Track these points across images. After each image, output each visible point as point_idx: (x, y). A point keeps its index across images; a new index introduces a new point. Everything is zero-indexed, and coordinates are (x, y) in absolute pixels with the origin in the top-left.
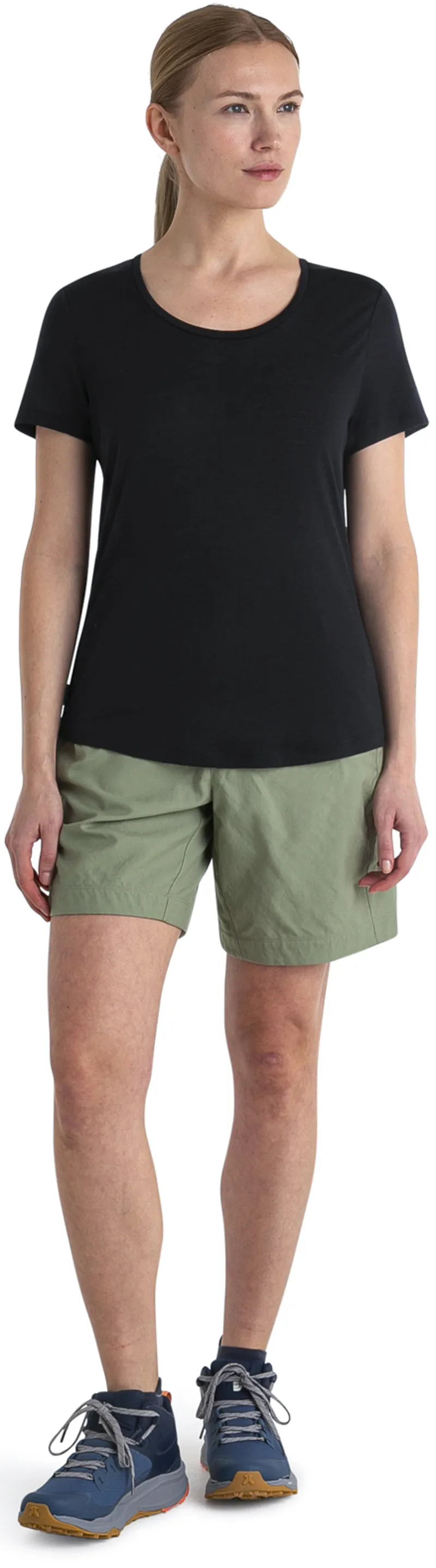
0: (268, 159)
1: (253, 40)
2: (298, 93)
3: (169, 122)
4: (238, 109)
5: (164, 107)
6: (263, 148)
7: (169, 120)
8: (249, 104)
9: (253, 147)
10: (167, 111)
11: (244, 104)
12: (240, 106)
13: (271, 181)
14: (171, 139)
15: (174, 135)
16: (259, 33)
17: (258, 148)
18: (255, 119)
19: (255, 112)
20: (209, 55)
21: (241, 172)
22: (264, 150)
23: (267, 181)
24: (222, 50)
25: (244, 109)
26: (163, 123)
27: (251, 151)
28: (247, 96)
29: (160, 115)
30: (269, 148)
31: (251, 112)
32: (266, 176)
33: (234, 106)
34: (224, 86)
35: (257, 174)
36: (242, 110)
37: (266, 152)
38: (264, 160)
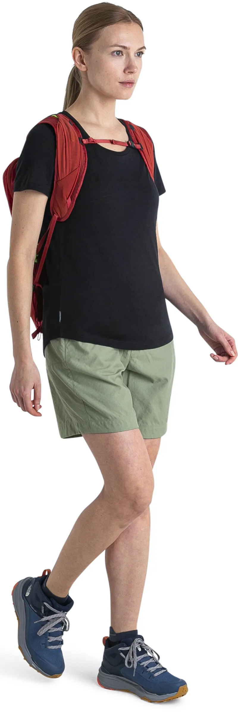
0: (130, 77)
1: (127, 22)
2: (144, 48)
3: (84, 56)
4: (119, 53)
5: (82, 49)
6: (128, 72)
7: (84, 55)
8: (124, 51)
9: (124, 71)
10: (83, 50)
11: (122, 51)
12: (120, 51)
13: (131, 88)
14: (84, 64)
15: (86, 63)
16: (130, 19)
17: (127, 72)
18: (126, 58)
19: (126, 55)
20: (108, 27)
21: (118, 84)
22: (129, 73)
23: (129, 88)
24: (114, 25)
25: (122, 53)
26: (81, 56)
27: (124, 73)
28: (124, 47)
29: (80, 52)
30: (132, 72)
31: (124, 55)
32: (128, 85)
33: (117, 51)
34: (114, 42)
35: (125, 84)
36: (121, 54)
37: (131, 74)
38: (129, 78)
